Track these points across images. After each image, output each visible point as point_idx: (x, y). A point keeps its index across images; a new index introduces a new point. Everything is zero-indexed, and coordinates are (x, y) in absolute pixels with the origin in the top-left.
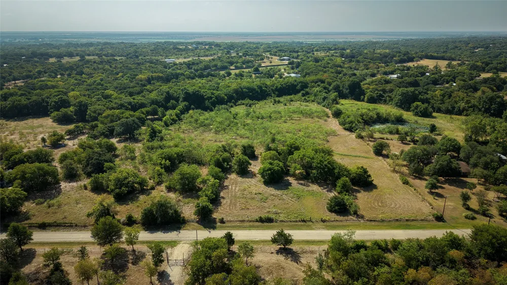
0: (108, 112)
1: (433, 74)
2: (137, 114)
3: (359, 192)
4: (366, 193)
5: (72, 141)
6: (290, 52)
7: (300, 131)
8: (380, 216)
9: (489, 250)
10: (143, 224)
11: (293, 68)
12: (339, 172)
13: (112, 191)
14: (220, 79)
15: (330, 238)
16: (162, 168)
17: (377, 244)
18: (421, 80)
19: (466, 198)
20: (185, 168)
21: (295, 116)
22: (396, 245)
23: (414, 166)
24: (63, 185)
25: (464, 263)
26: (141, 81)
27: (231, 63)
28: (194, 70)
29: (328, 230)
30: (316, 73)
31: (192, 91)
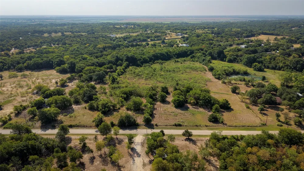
0: (88, 68)
1: (266, 45)
2: (102, 68)
3: (225, 112)
4: (227, 113)
5: (71, 83)
6: (182, 30)
7: (191, 79)
8: (235, 124)
9: (286, 140)
10: (119, 126)
11: (184, 41)
12: (214, 102)
13: (100, 110)
14: (143, 48)
15: (210, 134)
16: (123, 99)
17: (233, 137)
18: (259, 49)
19: (278, 116)
20: (134, 98)
21: (188, 70)
22: (242, 137)
23: (252, 99)
24: (74, 107)
25: (274, 145)
26: (100, 48)
27: (148, 38)
28: (128, 42)
29: (209, 130)
30: (198, 45)
31: (130, 55)
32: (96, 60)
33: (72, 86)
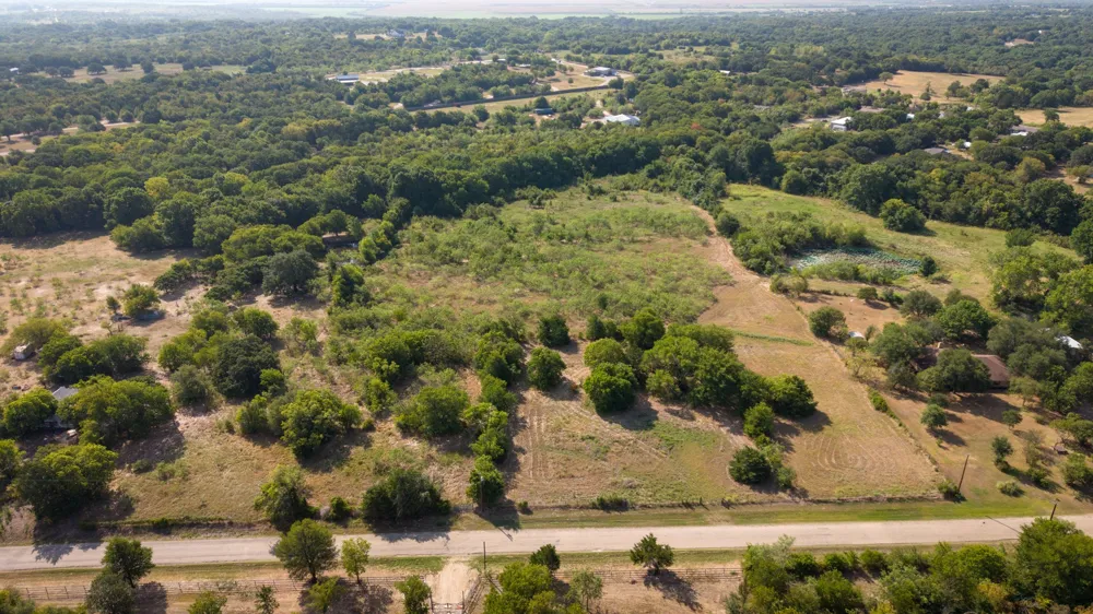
0: (242, 232)
1: (923, 118)
2: (302, 233)
3: (798, 434)
5: (173, 303)
6: (611, 52)
7: (654, 272)
8: (836, 491)
10: (368, 519)
11: (622, 102)
12: (750, 392)
13: (291, 440)
14: (465, 131)
15: (743, 547)
16: (384, 380)
18: (898, 135)
19: (1002, 449)
20: (430, 377)
21: (639, 231)
23: (897, 370)
24: (183, 420)
26: (295, 138)
27: (485, 85)
28: (405, 104)
29: (737, 523)
30: (675, 118)
31: (415, 172)
32: (278, 195)
33: (182, 312)
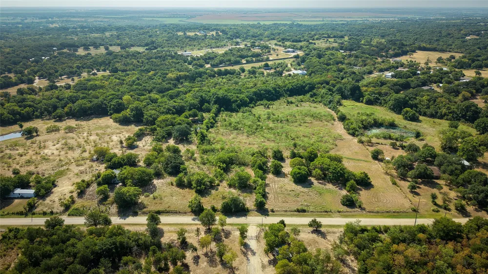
0: (163, 117)
3: (361, 190)
4: (366, 191)
8: (376, 209)
12: (348, 177)
14: (237, 77)
15: (345, 224)
17: (374, 228)
19: (434, 197)
21: (308, 119)
22: (386, 229)
23: (400, 171)
26: (171, 80)
27: (243, 57)
28: (211, 65)
29: (342, 218)
31: (222, 95)
